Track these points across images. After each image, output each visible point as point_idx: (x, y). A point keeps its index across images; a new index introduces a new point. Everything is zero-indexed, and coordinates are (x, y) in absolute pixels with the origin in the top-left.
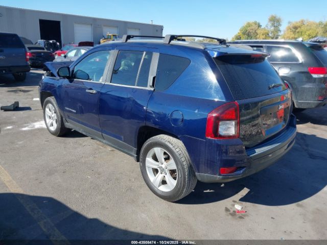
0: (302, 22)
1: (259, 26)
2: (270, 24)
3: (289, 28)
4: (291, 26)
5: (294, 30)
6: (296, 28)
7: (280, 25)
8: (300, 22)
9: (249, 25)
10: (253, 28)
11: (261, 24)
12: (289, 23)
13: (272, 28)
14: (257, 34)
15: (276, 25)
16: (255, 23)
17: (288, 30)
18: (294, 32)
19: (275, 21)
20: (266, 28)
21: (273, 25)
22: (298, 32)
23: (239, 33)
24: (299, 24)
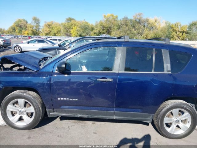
0: (52, 22)
1: (27, 22)
2: (34, 22)
3: (45, 25)
4: (47, 24)
5: (48, 26)
6: (49, 25)
7: (39, 23)
8: (51, 22)
9: (20, 21)
10: (23, 23)
11: (27, 21)
12: (45, 22)
13: (35, 24)
14: (27, 27)
15: (37, 23)
16: (24, 20)
17: (45, 26)
18: (49, 27)
19: (36, 20)
20: (32, 24)
21: (35, 22)
22: (51, 28)
23: (13, 25)
24: (50, 23)
